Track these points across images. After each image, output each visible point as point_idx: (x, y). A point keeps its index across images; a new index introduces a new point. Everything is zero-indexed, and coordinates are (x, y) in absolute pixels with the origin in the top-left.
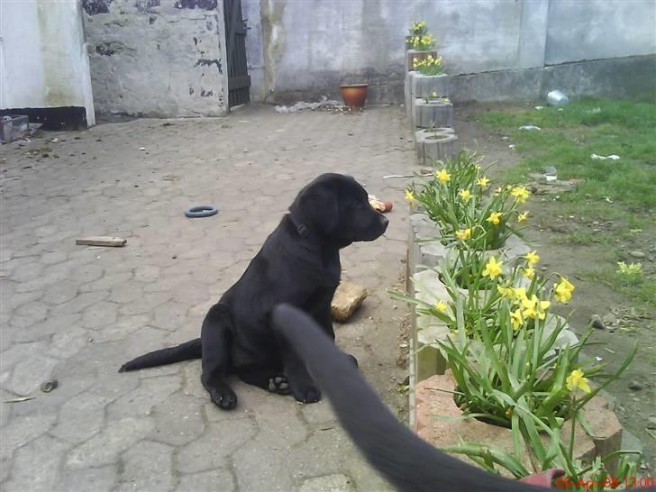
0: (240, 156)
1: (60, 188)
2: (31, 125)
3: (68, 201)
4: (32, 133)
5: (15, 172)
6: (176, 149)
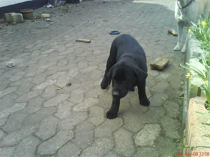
0: (128, 14)
1: (71, 23)
2: (63, 1)
3: (73, 27)
4: (63, 4)
5: (58, 17)
6: (107, 11)
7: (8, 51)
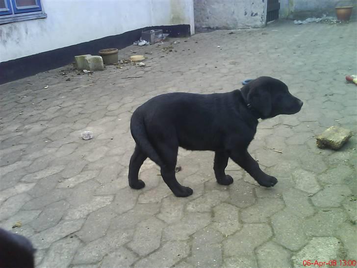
0: (273, 51)
1: (178, 68)
2: (164, 34)
3: (182, 74)
4: (164, 39)
5: (156, 59)
6: (237, 47)
7: (82, 114)
